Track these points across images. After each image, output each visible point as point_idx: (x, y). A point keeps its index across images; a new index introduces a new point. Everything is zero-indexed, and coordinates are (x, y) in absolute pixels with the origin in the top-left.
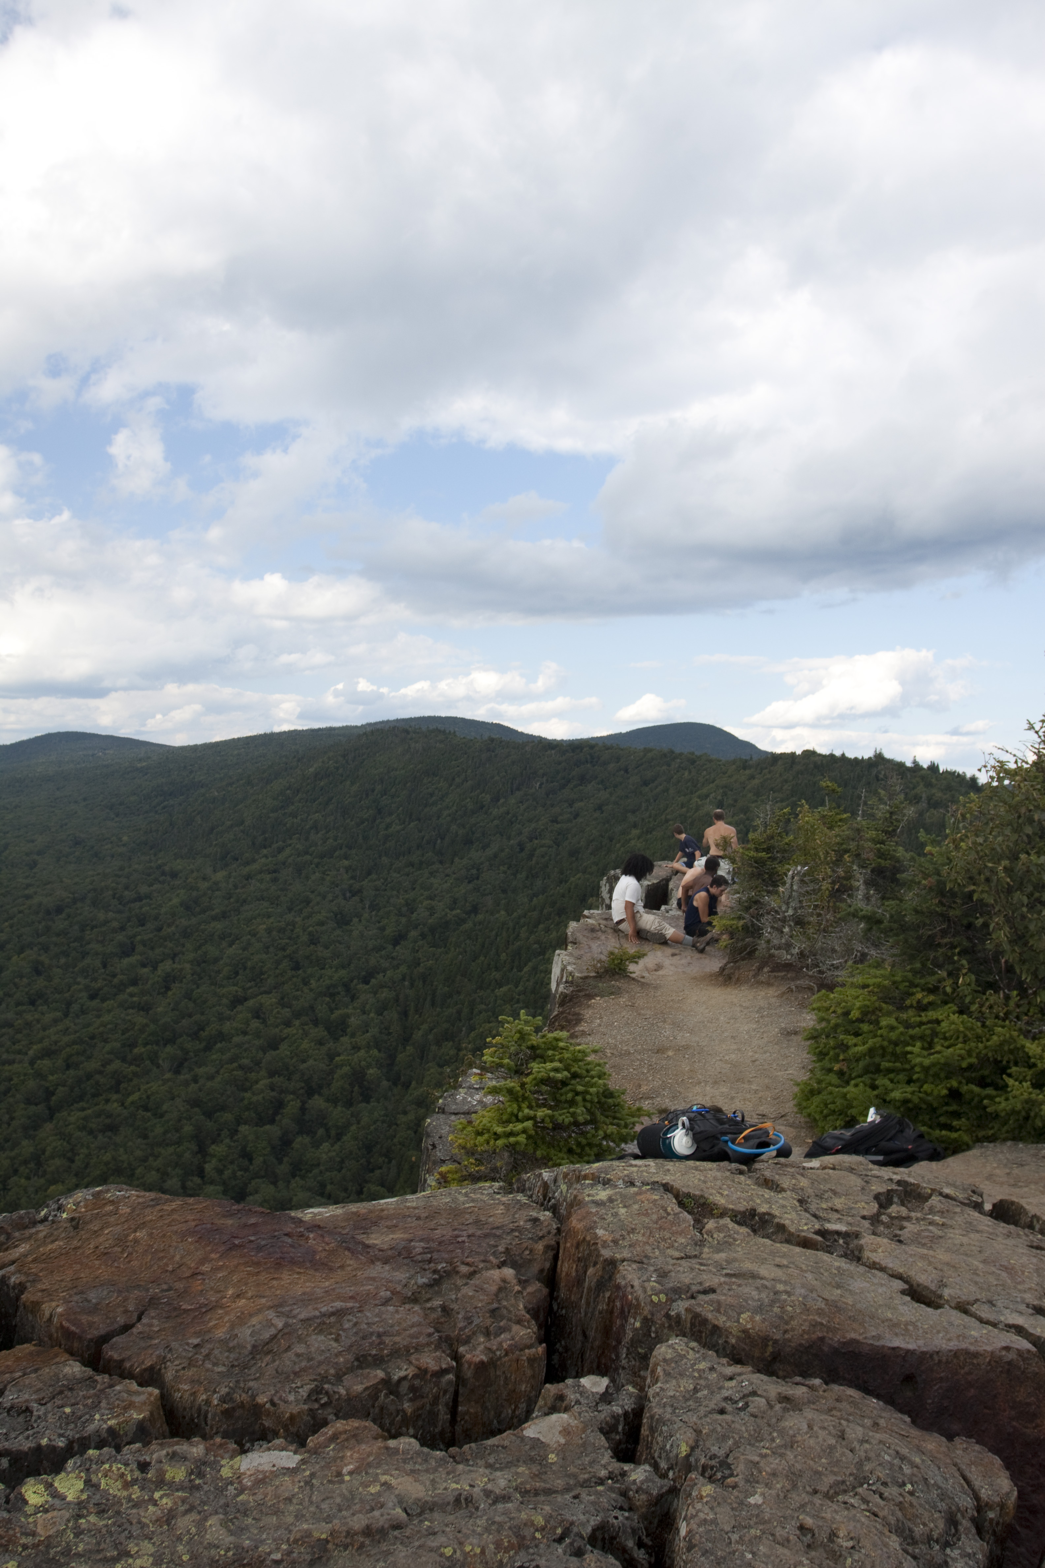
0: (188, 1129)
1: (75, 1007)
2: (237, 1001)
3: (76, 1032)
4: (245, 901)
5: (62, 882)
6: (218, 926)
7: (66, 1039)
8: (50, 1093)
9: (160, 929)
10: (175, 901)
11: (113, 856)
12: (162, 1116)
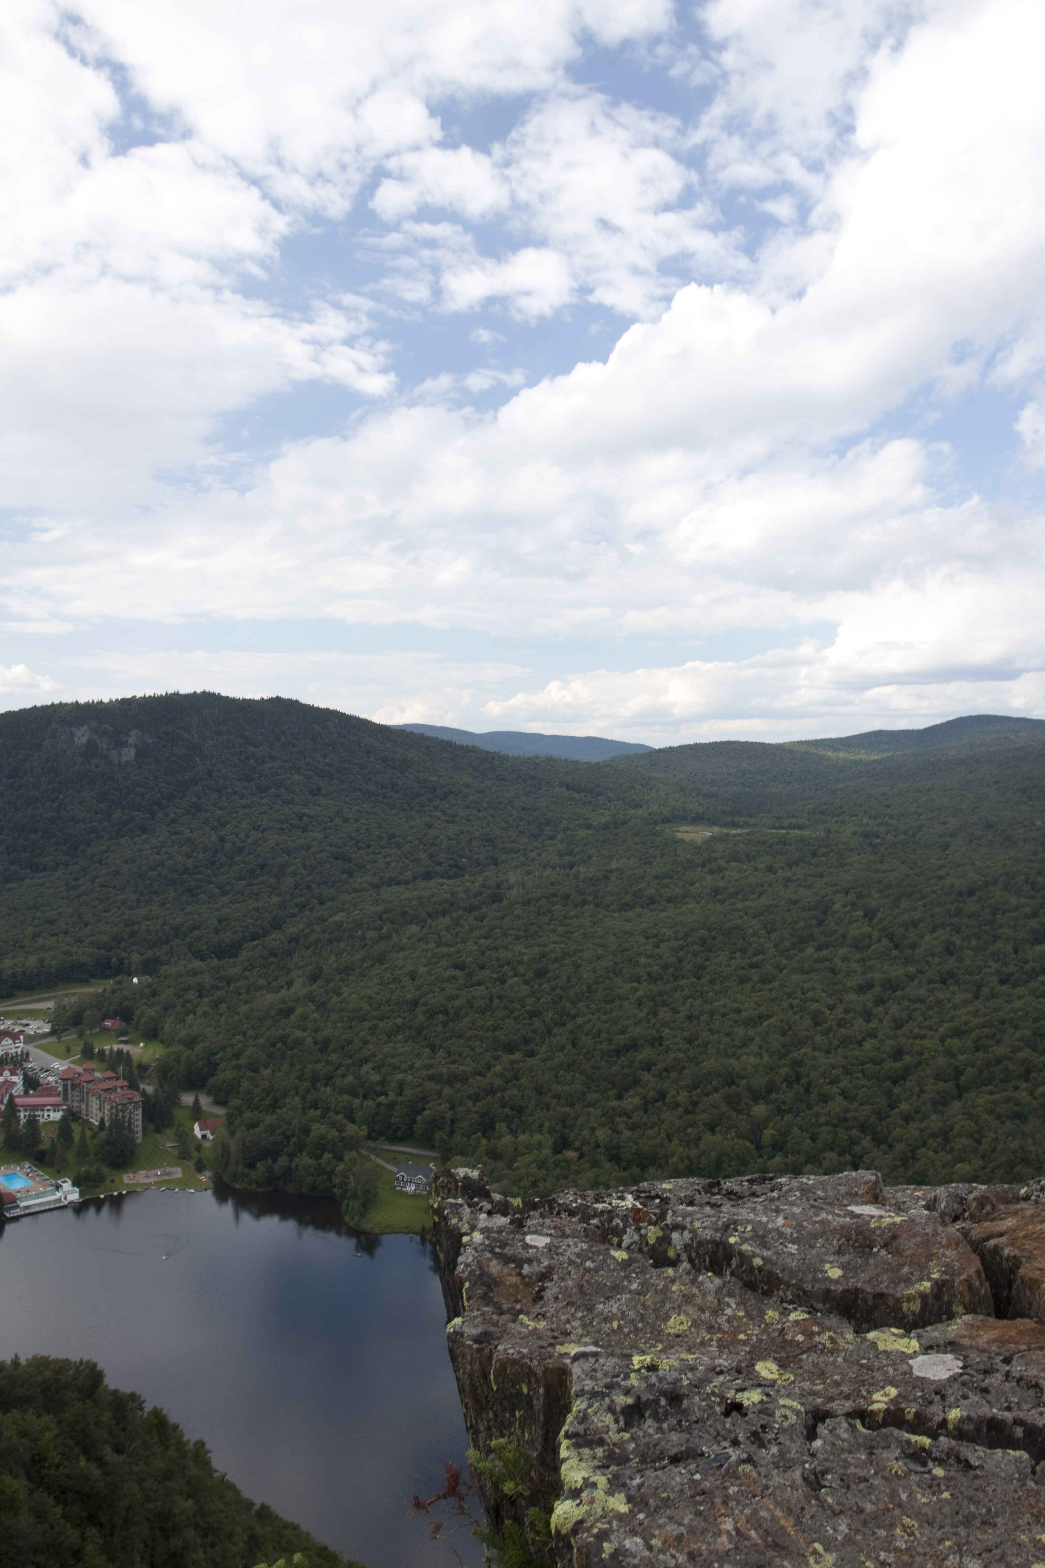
1: (986, 990)
3: (986, 1015)
5: (974, 864)
7: (976, 1021)
8: (959, 1073)
11: (1025, 841)
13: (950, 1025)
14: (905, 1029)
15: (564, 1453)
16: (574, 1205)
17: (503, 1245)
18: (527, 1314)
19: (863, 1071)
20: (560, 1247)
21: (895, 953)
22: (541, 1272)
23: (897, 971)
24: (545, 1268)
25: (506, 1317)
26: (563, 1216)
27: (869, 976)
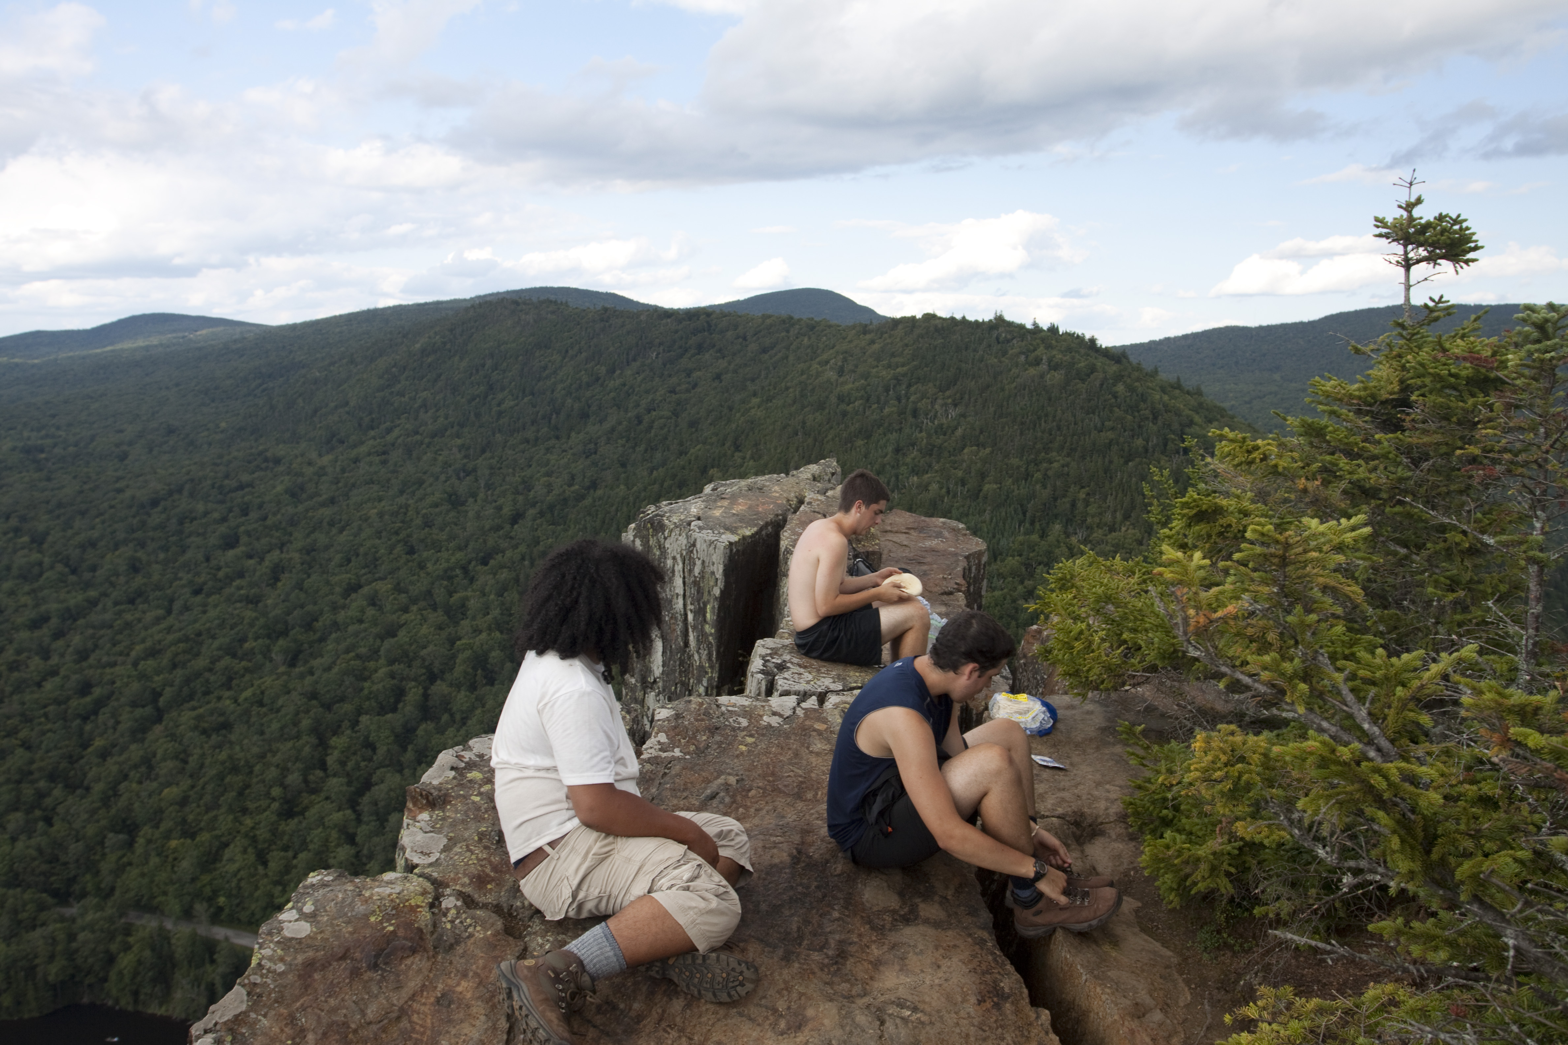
0: (306, 723)
1: (177, 606)
2: (353, 588)
3: (180, 630)
4: (354, 485)
5: (155, 473)
6: (327, 512)
7: (171, 638)
8: (156, 695)
9: (265, 518)
10: (280, 488)
11: (210, 444)
12: (278, 711)
13: (142, 646)
14: (92, 660)
19: (46, 715)
21: (72, 578)
23: (76, 599)
27: (43, 608)
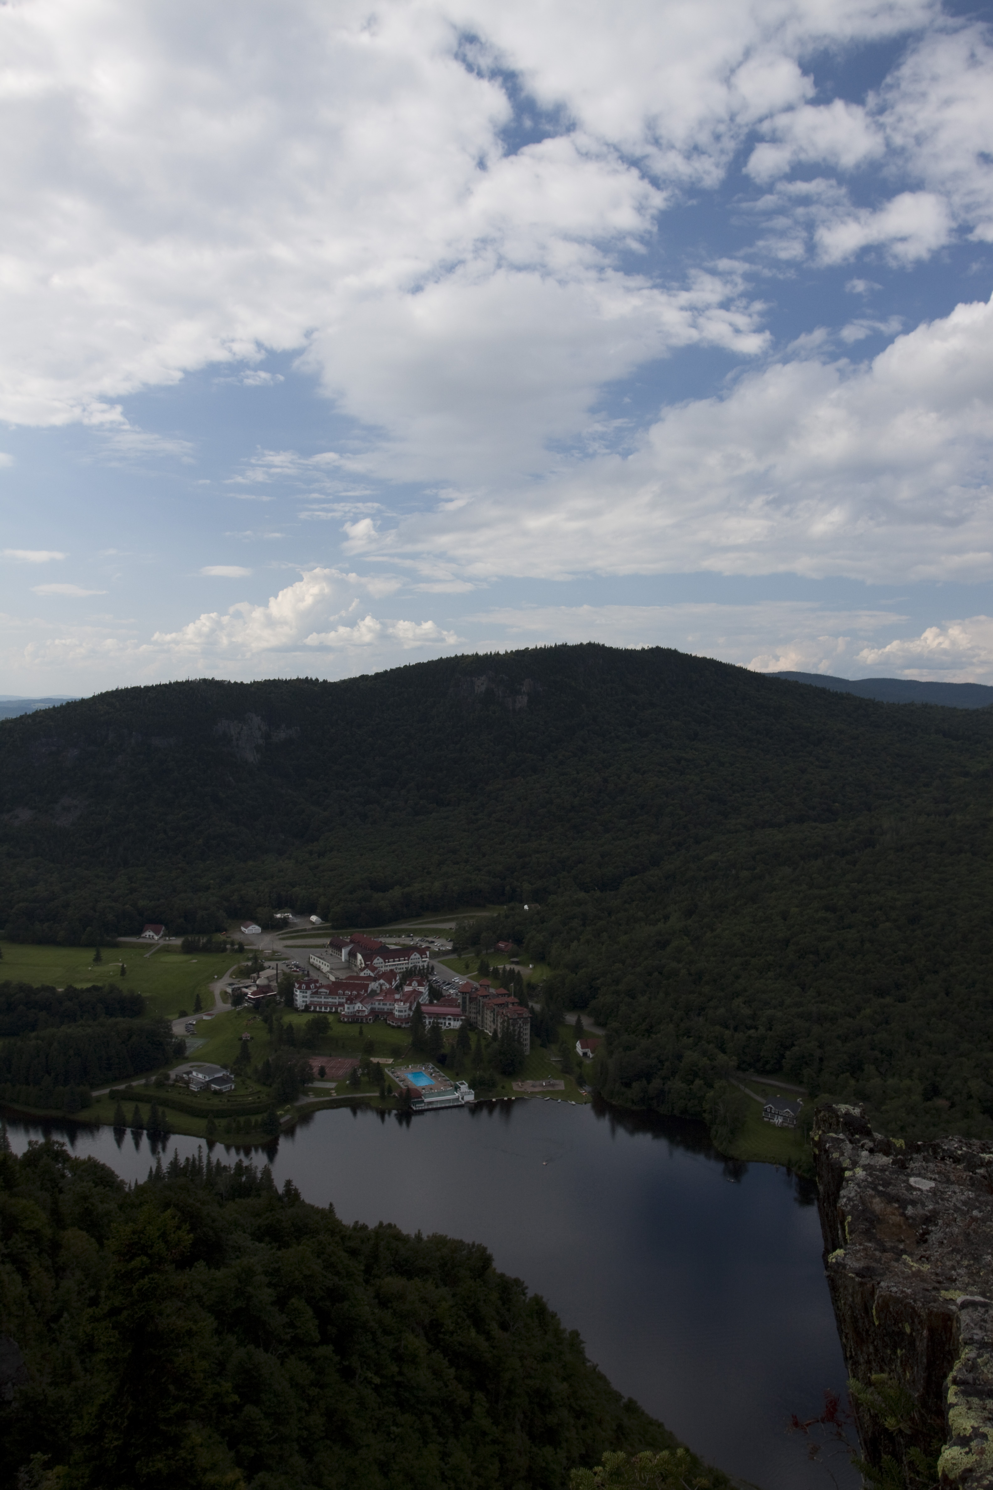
15: (951, 1399)
16: (960, 1152)
17: (886, 1184)
18: (911, 1255)
20: (946, 1192)
22: (926, 1215)
24: (930, 1211)
25: (889, 1255)
26: (948, 1162)
